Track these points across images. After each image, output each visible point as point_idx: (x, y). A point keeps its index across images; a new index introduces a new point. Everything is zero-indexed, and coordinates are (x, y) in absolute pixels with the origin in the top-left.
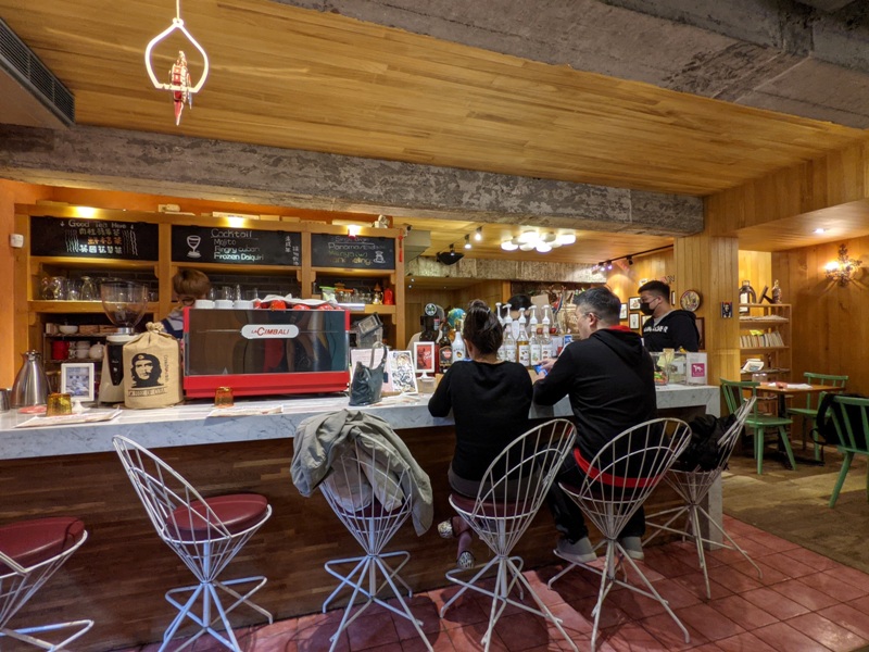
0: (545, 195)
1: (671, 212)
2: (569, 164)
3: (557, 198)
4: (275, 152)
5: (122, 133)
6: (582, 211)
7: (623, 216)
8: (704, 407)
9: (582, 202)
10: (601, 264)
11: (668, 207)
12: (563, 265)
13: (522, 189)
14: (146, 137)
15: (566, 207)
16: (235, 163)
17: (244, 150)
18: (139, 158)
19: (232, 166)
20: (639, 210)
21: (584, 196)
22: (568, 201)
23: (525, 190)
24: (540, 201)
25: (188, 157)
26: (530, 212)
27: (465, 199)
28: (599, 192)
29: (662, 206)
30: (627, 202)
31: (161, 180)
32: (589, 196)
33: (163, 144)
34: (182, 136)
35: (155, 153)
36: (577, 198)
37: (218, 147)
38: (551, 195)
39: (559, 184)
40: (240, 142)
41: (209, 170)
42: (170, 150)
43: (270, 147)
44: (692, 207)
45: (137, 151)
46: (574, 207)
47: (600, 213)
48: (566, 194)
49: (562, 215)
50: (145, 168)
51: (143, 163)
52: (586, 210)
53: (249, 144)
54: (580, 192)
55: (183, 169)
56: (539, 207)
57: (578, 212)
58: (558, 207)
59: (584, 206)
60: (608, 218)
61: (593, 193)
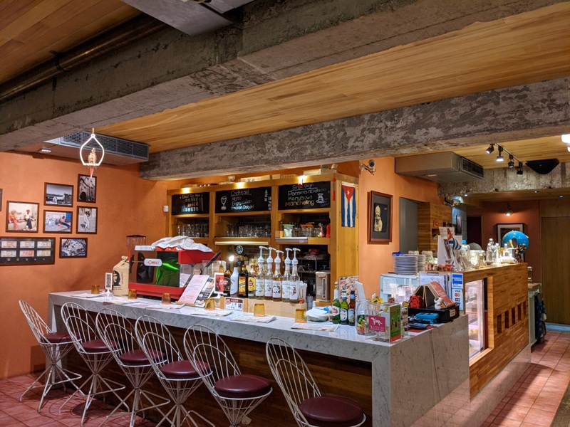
0: (435, 119)
3: (448, 117)
4: (234, 142)
5: (179, 151)
6: (486, 125)
7: (557, 116)
9: (487, 113)
13: (407, 119)
14: (186, 150)
15: (463, 125)
16: (217, 154)
18: (184, 162)
19: (215, 157)
21: (490, 106)
22: (465, 119)
23: (412, 119)
25: (200, 157)
27: (350, 144)
28: (513, 95)
32: (497, 103)
33: (192, 152)
34: (197, 145)
35: (189, 158)
36: (478, 111)
38: (443, 116)
39: (453, 102)
40: (219, 141)
41: (207, 162)
42: (194, 155)
43: (232, 139)
45: (183, 159)
46: (473, 123)
48: (462, 111)
50: (185, 167)
52: (491, 122)
53: (223, 141)
54: (483, 103)
55: (198, 164)
56: (426, 133)
57: (480, 127)
58: (450, 128)
59: (489, 118)
60: (528, 125)
61: (504, 99)
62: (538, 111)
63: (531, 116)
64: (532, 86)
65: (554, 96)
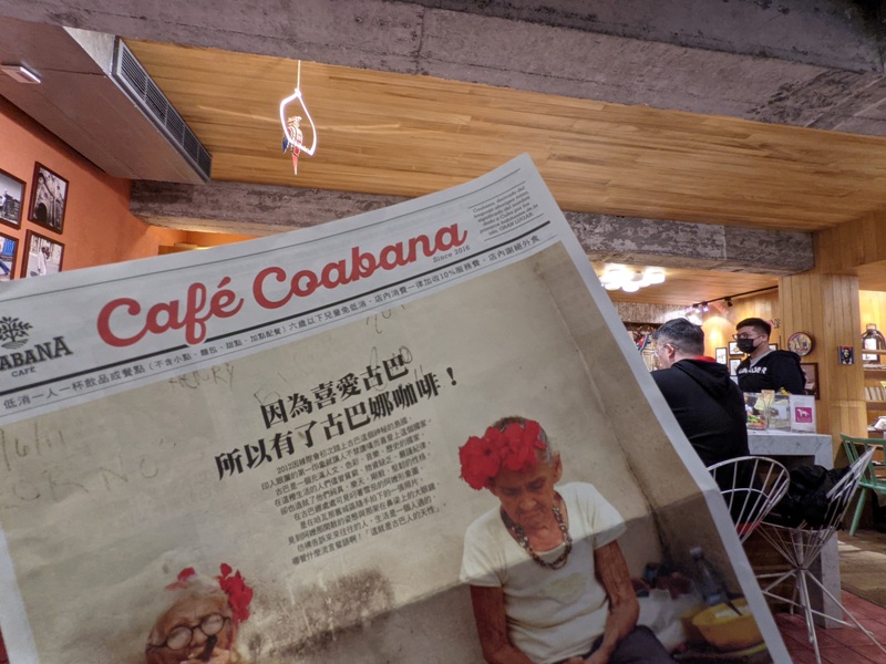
0: (629, 233)
1: (773, 249)
2: (654, 201)
3: (641, 234)
4: (366, 198)
5: (244, 186)
6: (670, 248)
7: (716, 253)
8: (811, 458)
9: (670, 239)
10: (695, 306)
11: (768, 243)
12: (653, 307)
13: (605, 226)
14: (263, 189)
15: (653, 244)
16: (333, 208)
17: (340, 197)
18: (256, 206)
19: (329, 211)
20: (735, 246)
21: (672, 233)
22: (654, 239)
23: (609, 228)
24: (624, 238)
25: (294, 205)
26: (613, 249)
28: (688, 229)
29: (761, 242)
30: (721, 239)
31: (270, 224)
32: (677, 233)
33: (276, 194)
34: (290, 186)
35: (268, 202)
36: (664, 235)
37: (319, 195)
38: (636, 232)
39: (645, 221)
40: (338, 191)
41: (310, 214)
42: (281, 199)
43: (363, 193)
44: (799, 243)
45: (254, 200)
46: (661, 244)
47: (689, 250)
48: (651, 232)
49: (648, 252)
50: (260, 215)
51: (258, 210)
52: (674, 247)
53: (346, 192)
54: (667, 229)
55: (289, 214)
56: (623, 244)
57: (665, 249)
58: (643, 244)
59: (672, 243)
60: (699, 255)
61: (682, 230)
62: (705, 246)
63: (700, 249)
64: (700, 226)
65: (715, 237)
